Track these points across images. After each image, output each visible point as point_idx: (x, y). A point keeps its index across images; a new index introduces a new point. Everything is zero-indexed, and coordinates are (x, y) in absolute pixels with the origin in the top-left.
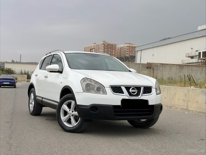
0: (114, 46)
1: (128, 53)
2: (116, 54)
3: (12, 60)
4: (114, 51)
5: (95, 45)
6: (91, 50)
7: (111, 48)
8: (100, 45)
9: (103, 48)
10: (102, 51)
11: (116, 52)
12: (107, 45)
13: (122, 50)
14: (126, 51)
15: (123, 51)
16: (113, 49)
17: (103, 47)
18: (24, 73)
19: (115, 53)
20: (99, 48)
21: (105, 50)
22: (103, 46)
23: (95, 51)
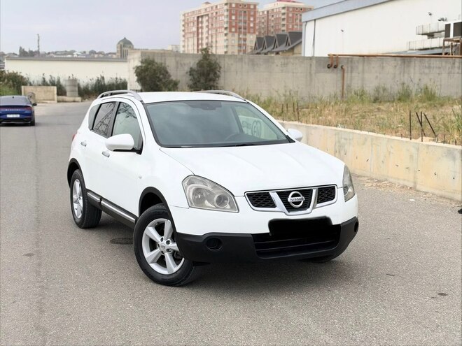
0: (252, 7)
1: (285, 22)
2: (257, 27)
3: (21, 48)
4: (252, 19)
5: (208, 6)
6: (200, 19)
7: (245, 12)
8: (218, 7)
9: (226, 13)
10: (226, 20)
11: (257, 21)
12: (237, 4)
13: (270, 18)
14: (280, 18)
15: (273, 19)
16: (250, 16)
17: (227, 10)
18: (49, 82)
19: (255, 24)
20: (216, 13)
21: (231, 18)
22: (226, 7)
23: (208, 21)
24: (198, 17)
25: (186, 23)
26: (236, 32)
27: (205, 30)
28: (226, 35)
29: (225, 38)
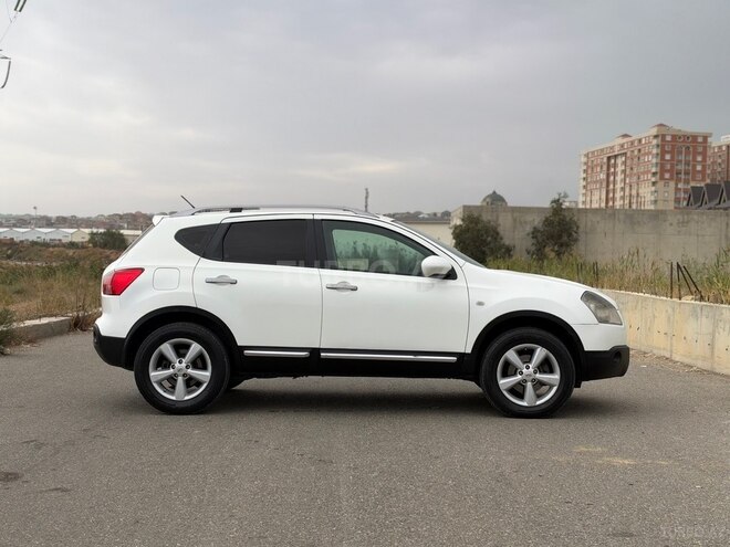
0: (700, 140)
2: (709, 171)
4: (699, 159)
5: (626, 140)
6: (613, 161)
7: (688, 148)
8: (643, 142)
9: (655, 150)
10: (654, 161)
11: (709, 162)
12: (674, 137)
16: (696, 154)
17: (658, 146)
19: (704, 167)
20: (640, 150)
22: (655, 142)
23: (625, 163)
24: (609, 158)
25: (589, 168)
26: (671, 179)
27: (619, 177)
28: (654, 184)
29: (653, 189)
